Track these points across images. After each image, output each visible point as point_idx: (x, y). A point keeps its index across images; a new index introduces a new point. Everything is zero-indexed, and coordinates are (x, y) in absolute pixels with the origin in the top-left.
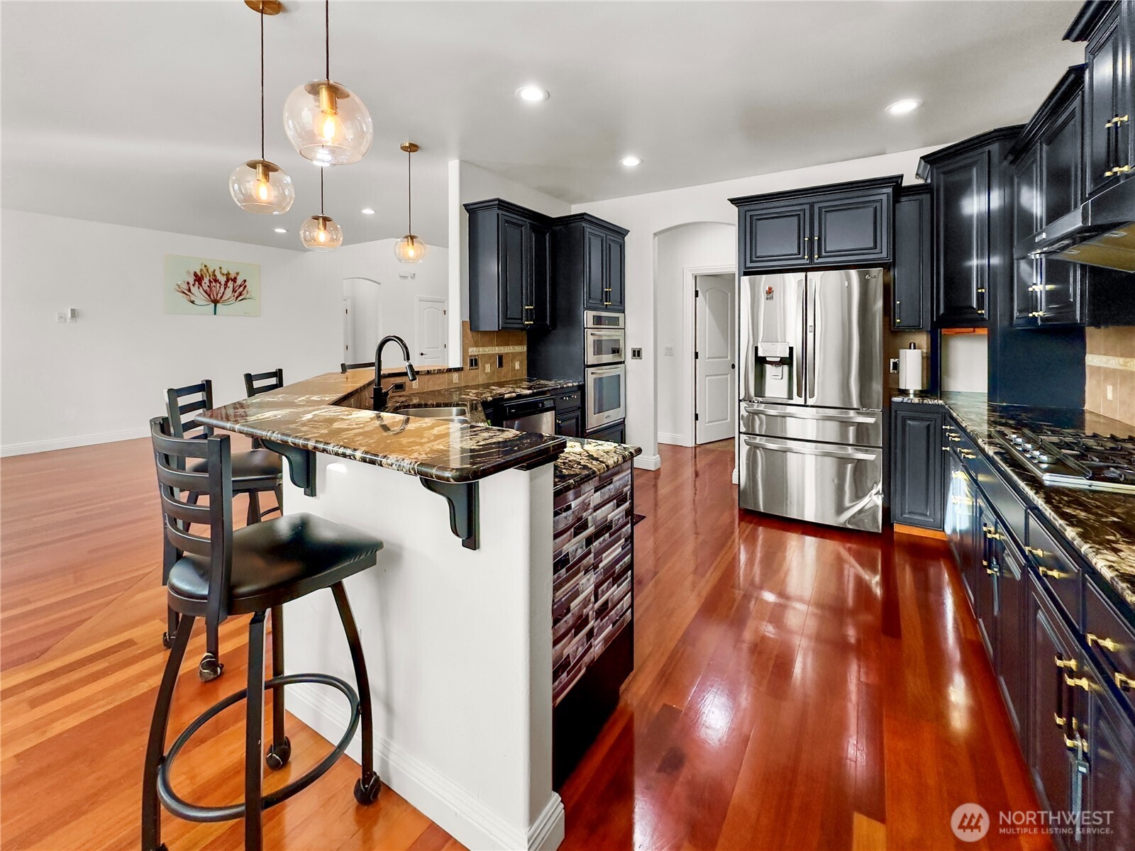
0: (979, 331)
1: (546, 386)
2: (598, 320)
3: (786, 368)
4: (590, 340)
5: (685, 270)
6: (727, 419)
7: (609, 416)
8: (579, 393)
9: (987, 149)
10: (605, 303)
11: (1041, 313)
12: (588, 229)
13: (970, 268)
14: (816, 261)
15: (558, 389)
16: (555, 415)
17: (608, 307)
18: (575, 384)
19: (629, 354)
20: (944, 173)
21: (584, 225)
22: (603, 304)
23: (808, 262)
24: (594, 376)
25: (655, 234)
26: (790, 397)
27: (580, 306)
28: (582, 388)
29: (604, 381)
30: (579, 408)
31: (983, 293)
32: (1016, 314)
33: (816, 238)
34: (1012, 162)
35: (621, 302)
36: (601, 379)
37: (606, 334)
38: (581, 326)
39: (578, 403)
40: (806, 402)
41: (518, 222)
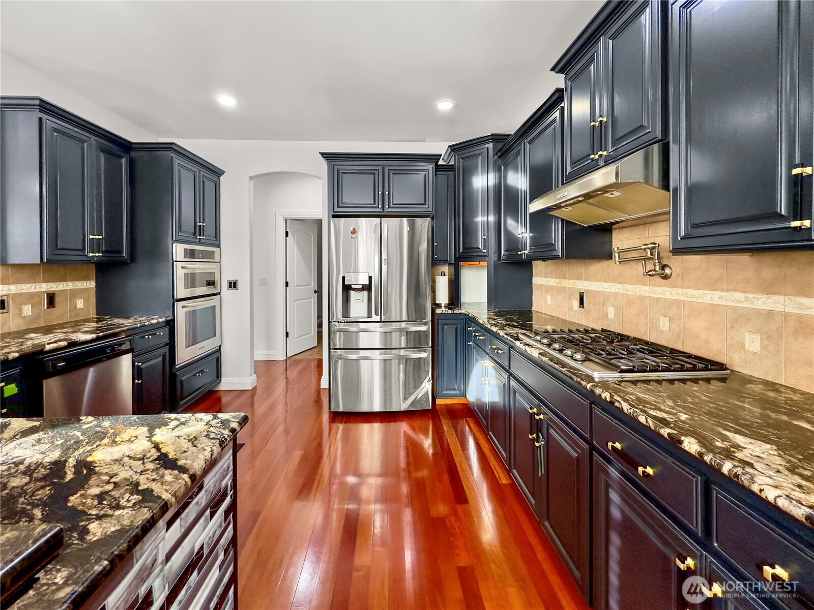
0: (482, 263)
1: (119, 326)
2: (191, 254)
3: (366, 293)
4: (180, 274)
5: (277, 213)
6: (311, 333)
7: (204, 347)
8: (167, 329)
9: (486, 146)
10: (199, 237)
11: (526, 252)
12: (177, 161)
13: (477, 223)
14: (386, 210)
15: (137, 327)
16: (133, 358)
17: (202, 241)
18: (161, 320)
19: (225, 285)
20: (462, 158)
21: (172, 155)
22: (196, 238)
23: (381, 210)
24: (185, 309)
25: (251, 178)
26: (370, 316)
27: (167, 237)
28: (171, 324)
29: (198, 313)
30: (167, 344)
31: (485, 239)
32: (503, 252)
33: (387, 193)
34: (499, 157)
35: (216, 237)
36: (194, 311)
37: (199, 267)
38: (168, 259)
39: (167, 340)
40: (381, 319)
41: (80, 136)
